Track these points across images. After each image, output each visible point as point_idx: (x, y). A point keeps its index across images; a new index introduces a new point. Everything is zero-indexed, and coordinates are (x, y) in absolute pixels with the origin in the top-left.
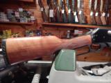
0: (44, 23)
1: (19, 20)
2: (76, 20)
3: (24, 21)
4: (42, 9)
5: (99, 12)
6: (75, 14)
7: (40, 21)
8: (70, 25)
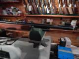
0: (26, 15)
1: (12, 14)
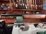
0: (14, 10)
2: (27, 8)
3: (5, 9)
4: (13, 4)
5: (35, 4)
6: (26, 5)
7: (12, 8)
8: (24, 10)
